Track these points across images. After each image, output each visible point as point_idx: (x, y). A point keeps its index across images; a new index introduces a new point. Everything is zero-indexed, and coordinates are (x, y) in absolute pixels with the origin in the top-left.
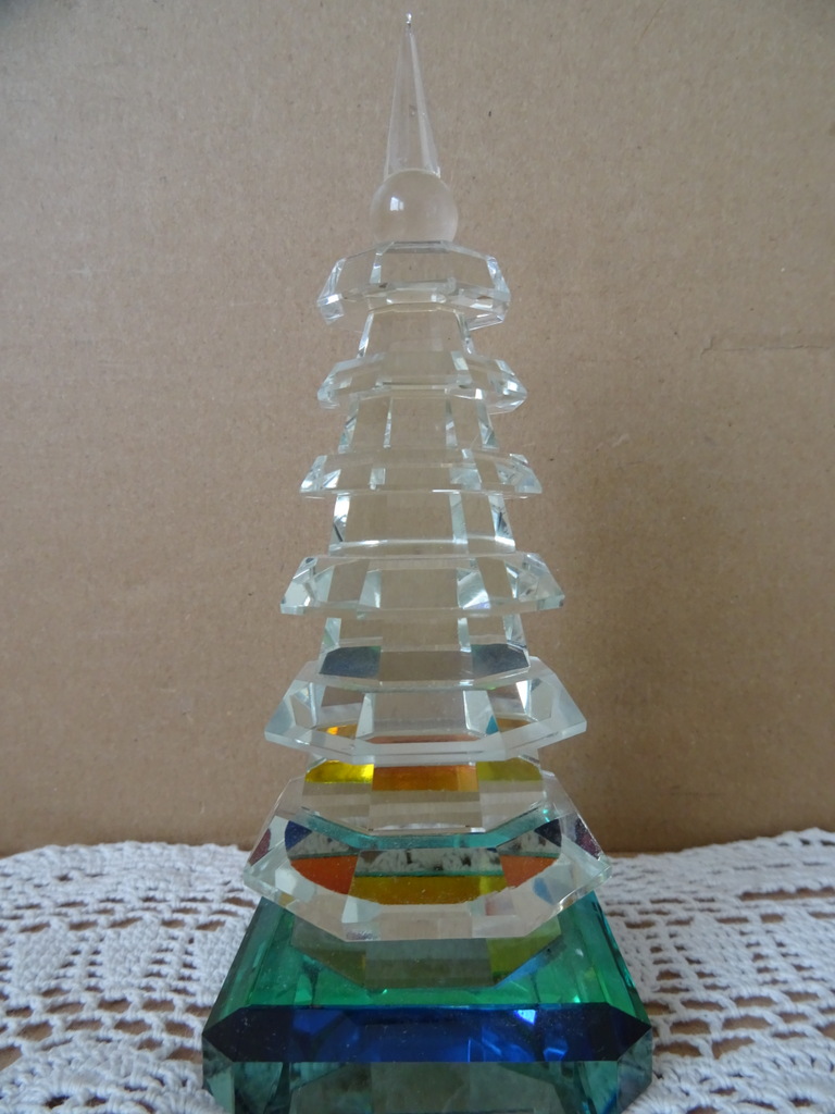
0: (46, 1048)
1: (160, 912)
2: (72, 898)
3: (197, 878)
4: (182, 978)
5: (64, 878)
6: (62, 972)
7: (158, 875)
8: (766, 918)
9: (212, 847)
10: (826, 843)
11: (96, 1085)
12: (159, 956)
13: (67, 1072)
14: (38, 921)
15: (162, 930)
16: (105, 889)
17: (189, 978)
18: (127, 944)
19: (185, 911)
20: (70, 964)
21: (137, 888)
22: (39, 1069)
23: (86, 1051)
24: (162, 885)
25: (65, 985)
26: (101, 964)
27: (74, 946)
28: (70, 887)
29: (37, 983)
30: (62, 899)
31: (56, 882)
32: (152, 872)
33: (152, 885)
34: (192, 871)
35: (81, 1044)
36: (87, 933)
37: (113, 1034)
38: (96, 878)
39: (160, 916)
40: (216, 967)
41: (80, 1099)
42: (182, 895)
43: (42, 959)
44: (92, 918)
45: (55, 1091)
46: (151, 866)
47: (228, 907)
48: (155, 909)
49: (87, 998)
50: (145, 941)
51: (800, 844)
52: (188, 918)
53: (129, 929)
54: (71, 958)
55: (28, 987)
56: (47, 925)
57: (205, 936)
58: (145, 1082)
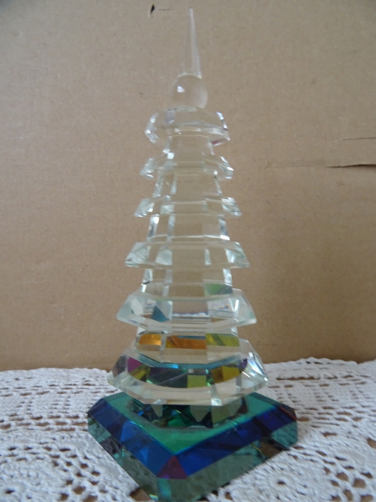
0: (8, 432)
1: (57, 390)
2: (21, 386)
3: (72, 378)
4: (65, 409)
5: (17, 379)
6: (17, 409)
7: (55, 377)
8: (287, 386)
9: (77, 369)
10: (316, 363)
11: (28, 443)
12: (56, 403)
13: (16, 439)
14: (8, 393)
15: (58, 395)
16: (34, 383)
17: (68, 409)
18: (43, 399)
19: (67, 389)
20: (21, 406)
21: (47, 382)
22: (5, 438)
23: (23, 433)
24: (57, 380)
25: (18, 413)
26: (33, 406)
27: (22, 401)
28: (20, 382)
29: (7, 413)
30: (17, 386)
31: (14, 380)
32: (53, 376)
33: (53, 380)
34: (69, 376)
35: (21, 430)
36: (28, 396)
37: (35, 427)
38: (31, 379)
39: (57, 391)
40: (78, 404)
41: (22, 448)
42: (66, 383)
43: (9, 405)
44: (29, 392)
45: (12, 445)
46: (52, 374)
47: (85, 387)
48: (55, 389)
49: (26, 417)
50: (51, 398)
51: (306, 363)
52: (68, 391)
53: (45, 395)
54: (21, 404)
55: (4, 414)
56: (12, 395)
57: (75, 395)
58: (47, 440)
